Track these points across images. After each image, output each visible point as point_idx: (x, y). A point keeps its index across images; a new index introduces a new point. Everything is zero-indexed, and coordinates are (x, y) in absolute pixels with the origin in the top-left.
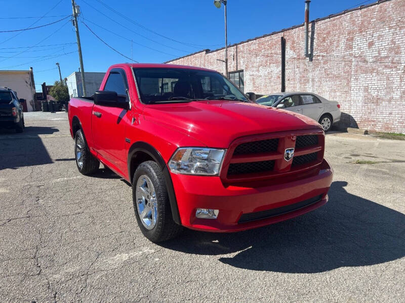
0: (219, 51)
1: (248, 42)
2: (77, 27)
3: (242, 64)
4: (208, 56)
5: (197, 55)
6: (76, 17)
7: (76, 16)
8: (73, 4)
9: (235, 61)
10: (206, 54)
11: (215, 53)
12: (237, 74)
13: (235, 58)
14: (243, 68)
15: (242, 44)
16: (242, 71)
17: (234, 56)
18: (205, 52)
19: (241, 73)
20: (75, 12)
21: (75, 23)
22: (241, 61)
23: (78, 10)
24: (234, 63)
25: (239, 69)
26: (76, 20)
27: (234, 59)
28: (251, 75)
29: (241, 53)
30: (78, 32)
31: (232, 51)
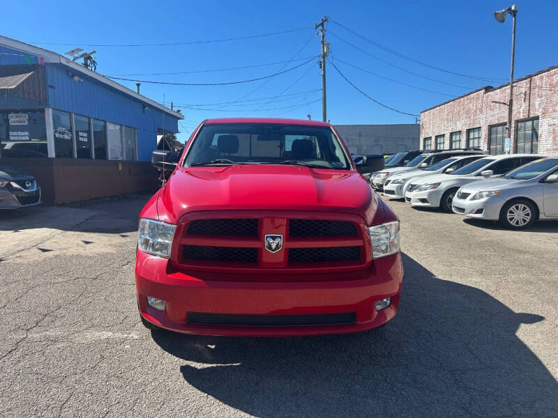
0: (503, 88)
1: (549, 70)
2: (324, 70)
3: (537, 107)
4: (487, 97)
5: (472, 95)
6: (324, 58)
7: (324, 56)
8: (323, 42)
9: (527, 102)
10: (485, 93)
11: (498, 91)
12: (529, 123)
13: (527, 97)
14: (539, 113)
15: (539, 76)
16: (537, 118)
17: (525, 95)
18: (484, 91)
19: (535, 121)
20: (324, 51)
21: (322, 65)
22: (537, 102)
23: (328, 48)
24: (524, 106)
25: (532, 116)
26: (324, 62)
27: (525, 99)
28: (550, 125)
29: (537, 90)
30: (324, 76)
31: (523, 87)
